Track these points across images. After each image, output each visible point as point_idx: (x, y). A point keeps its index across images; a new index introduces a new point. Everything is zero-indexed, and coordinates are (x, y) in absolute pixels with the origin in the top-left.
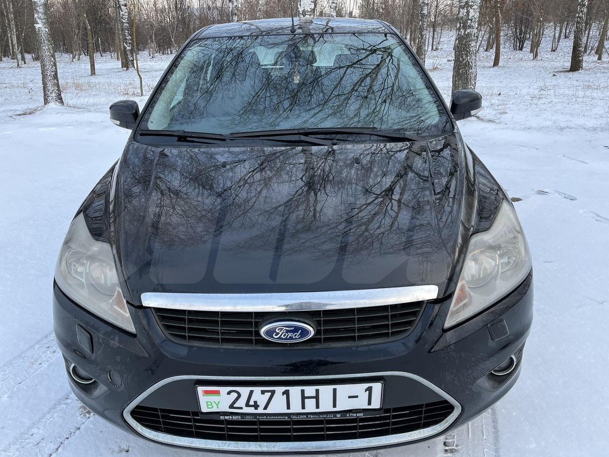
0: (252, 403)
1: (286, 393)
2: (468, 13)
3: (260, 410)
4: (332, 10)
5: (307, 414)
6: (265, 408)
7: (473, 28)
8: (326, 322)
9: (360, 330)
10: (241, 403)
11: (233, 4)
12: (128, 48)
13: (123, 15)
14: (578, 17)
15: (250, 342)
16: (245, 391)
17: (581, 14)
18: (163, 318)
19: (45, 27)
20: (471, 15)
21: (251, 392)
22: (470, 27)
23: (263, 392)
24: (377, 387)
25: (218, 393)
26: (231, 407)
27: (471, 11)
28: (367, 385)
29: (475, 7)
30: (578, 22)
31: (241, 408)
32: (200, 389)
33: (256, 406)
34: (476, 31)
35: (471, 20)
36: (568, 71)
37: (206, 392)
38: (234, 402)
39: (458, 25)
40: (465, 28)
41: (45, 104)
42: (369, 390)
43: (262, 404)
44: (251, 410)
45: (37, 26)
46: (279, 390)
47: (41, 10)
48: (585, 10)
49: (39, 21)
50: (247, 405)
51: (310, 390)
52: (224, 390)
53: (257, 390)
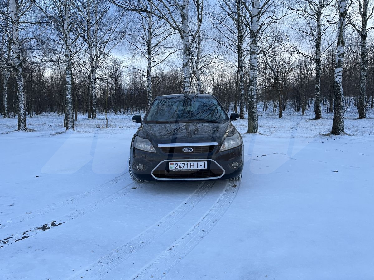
0: (180, 167)
1: (187, 164)
2: (252, 93)
3: (182, 169)
4: (198, 91)
5: (191, 170)
6: (183, 168)
7: (254, 98)
8: (195, 149)
9: (202, 150)
10: (178, 167)
11: (149, 88)
12: (94, 108)
13: (93, 93)
14: (316, 95)
15: (180, 153)
16: (179, 163)
17: (317, 93)
18: (162, 149)
19: (71, 97)
20: (253, 94)
21: (180, 163)
22: (253, 98)
23: (183, 164)
24: (206, 162)
25: (173, 164)
26: (176, 168)
27: (253, 92)
28: (204, 162)
29: (255, 91)
30: (316, 97)
31: (178, 168)
32: (170, 163)
33: (181, 167)
34: (255, 100)
35: (253, 95)
36: (315, 119)
37: (171, 164)
38: (176, 167)
39: (248, 97)
40: (251, 98)
41: (67, 130)
42: (204, 163)
43: (182, 167)
44: (180, 169)
45: (67, 96)
46: (186, 163)
47: (70, 90)
48: (319, 91)
49: (68, 94)
50: (179, 167)
51: (192, 163)
52: (174, 163)
53: (181, 163)
